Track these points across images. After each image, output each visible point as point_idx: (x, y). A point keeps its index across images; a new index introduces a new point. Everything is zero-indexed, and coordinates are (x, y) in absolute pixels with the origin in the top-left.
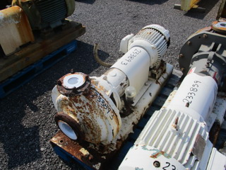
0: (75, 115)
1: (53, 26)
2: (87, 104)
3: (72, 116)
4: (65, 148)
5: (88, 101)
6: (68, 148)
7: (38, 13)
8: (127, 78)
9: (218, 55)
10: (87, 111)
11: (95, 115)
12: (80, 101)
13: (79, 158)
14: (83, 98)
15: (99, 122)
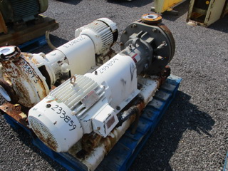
0: (10, 80)
1: (26, 20)
2: (16, 70)
3: (8, 82)
4: (9, 113)
5: (17, 68)
6: (11, 112)
7: (10, 7)
8: (66, 58)
9: (142, 41)
10: (16, 75)
11: (22, 79)
12: (10, 67)
13: (18, 120)
14: (12, 65)
15: (26, 85)
